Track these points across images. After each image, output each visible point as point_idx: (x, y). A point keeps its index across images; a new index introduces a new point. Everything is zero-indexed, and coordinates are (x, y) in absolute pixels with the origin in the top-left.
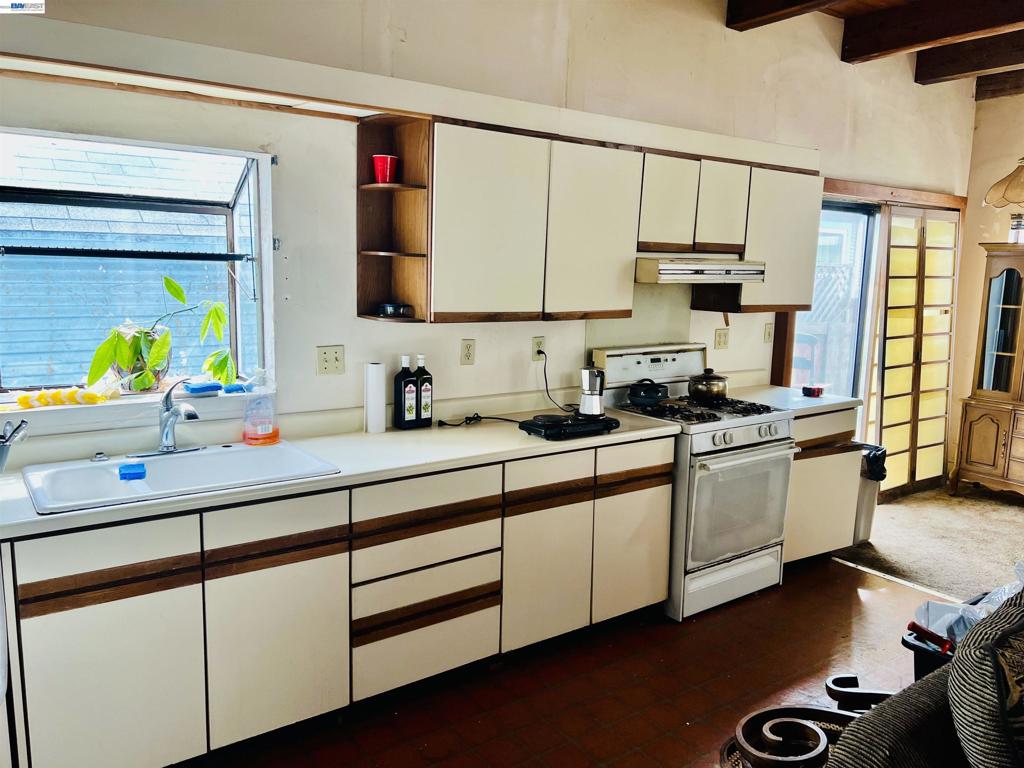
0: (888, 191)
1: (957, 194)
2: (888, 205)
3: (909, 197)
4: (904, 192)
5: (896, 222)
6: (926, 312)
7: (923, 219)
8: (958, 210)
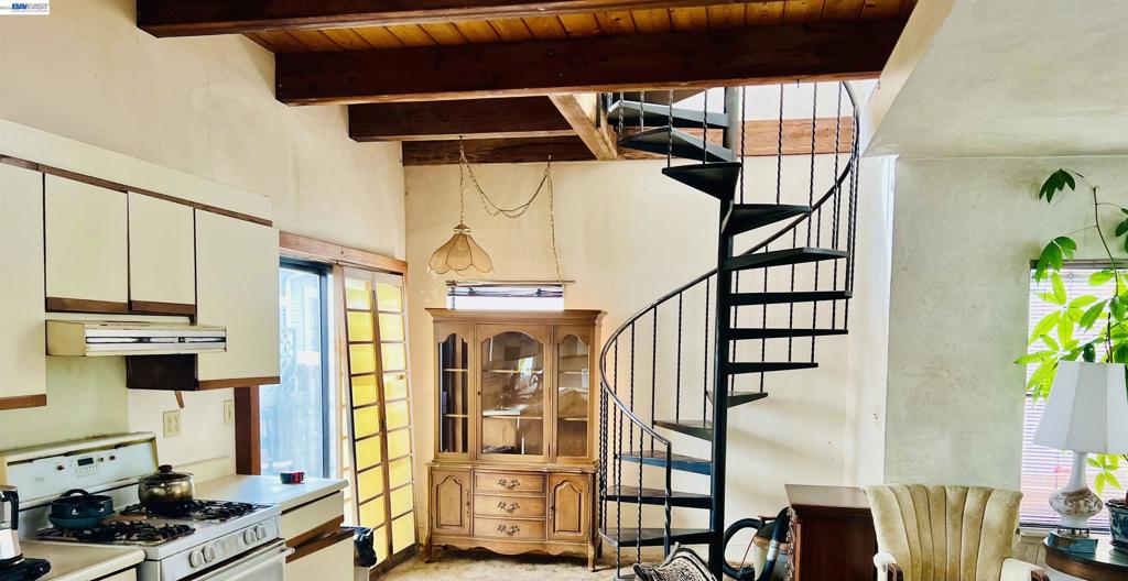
0: (338, 250)
1: (398, 258)
2: (340, 266)
3: (357, 257)
4: (354, 253)
5: (350, 284)
6: (386, 378)
7: (373, 282)
8: (401, 274)
